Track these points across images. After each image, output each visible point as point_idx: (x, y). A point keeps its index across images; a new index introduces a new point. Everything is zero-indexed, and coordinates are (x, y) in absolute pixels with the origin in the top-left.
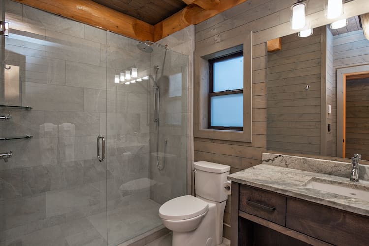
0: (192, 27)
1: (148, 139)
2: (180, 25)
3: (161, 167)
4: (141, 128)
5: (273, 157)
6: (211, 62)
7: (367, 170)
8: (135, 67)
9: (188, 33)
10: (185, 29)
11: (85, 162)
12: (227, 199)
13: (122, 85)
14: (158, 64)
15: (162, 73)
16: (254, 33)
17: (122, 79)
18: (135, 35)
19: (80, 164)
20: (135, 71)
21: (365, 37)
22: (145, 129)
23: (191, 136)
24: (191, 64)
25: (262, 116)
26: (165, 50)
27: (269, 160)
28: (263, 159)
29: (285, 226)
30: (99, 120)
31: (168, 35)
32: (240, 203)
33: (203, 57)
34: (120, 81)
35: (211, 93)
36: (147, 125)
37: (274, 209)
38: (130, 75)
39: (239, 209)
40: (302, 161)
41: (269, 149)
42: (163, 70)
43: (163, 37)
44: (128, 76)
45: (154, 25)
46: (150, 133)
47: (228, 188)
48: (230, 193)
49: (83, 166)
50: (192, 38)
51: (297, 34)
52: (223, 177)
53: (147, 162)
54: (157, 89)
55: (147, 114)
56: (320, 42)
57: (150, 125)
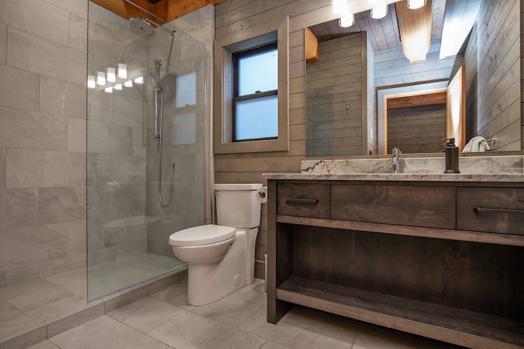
0: (211, 8)
1: (145, 165)
2: (194, 3)
3: (165, 203)
4: (134, 148)
5: (313, 164)
6: (237, 56)
7: (407, 163)
8: (123, 62)
9: (206, 15)
10: (202, 10)
11: (42, 190)
12: (259, 225)
13: (101, 92)
14: (162, 57)
15: (167, 69)
16: (290, 17)
17: (101, 81)
18: (125, 11)
19: (33, 194)
20: (123, 68)
21: (403, 55)
22: (140, 151)
23: (210, 153)
24: (210, 56)
25: (300, 118)
26: (172, 38)
27: (308, 169)
28: (302, 169)
29: (330, 218)
30: (67, 127)
31: (176, 18)
32: (279, 206)
33: (226, 48)
34: (97, 85)
35: (237, 98)
36: (143, 145)
37: (317, 201)
38: (114, 75)
39: (277, 214)
40: (344, 163)
41: (308, 155)
42: (168, 66)
43: (168, 19)
44: (111, 76)
45: (154, 3)
46: (147, 157)
47: (263, 195)
48: (265, 200)
49: (38, 196)
50: (211, 22)
51: (338, 19)
52: (254, 194)
53: (143, 198)
54: (159, 92)
55: (144, 129)
56: (360, 54)
57: (147, 145)
